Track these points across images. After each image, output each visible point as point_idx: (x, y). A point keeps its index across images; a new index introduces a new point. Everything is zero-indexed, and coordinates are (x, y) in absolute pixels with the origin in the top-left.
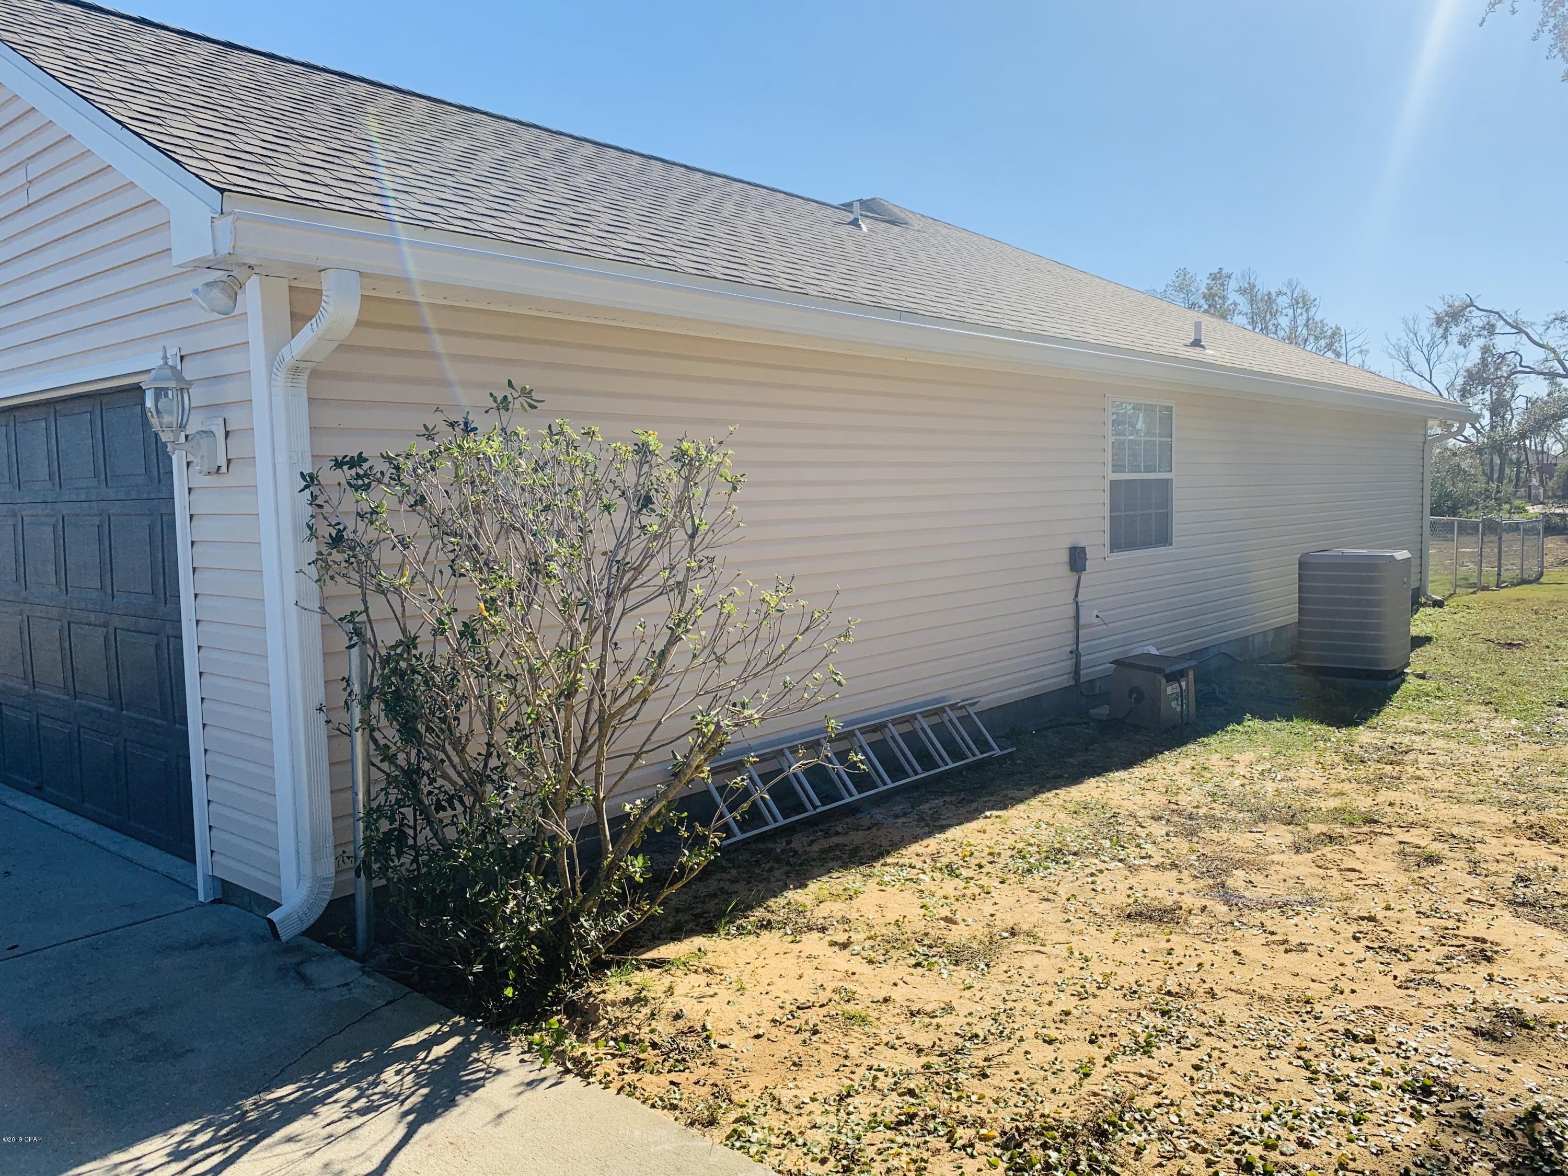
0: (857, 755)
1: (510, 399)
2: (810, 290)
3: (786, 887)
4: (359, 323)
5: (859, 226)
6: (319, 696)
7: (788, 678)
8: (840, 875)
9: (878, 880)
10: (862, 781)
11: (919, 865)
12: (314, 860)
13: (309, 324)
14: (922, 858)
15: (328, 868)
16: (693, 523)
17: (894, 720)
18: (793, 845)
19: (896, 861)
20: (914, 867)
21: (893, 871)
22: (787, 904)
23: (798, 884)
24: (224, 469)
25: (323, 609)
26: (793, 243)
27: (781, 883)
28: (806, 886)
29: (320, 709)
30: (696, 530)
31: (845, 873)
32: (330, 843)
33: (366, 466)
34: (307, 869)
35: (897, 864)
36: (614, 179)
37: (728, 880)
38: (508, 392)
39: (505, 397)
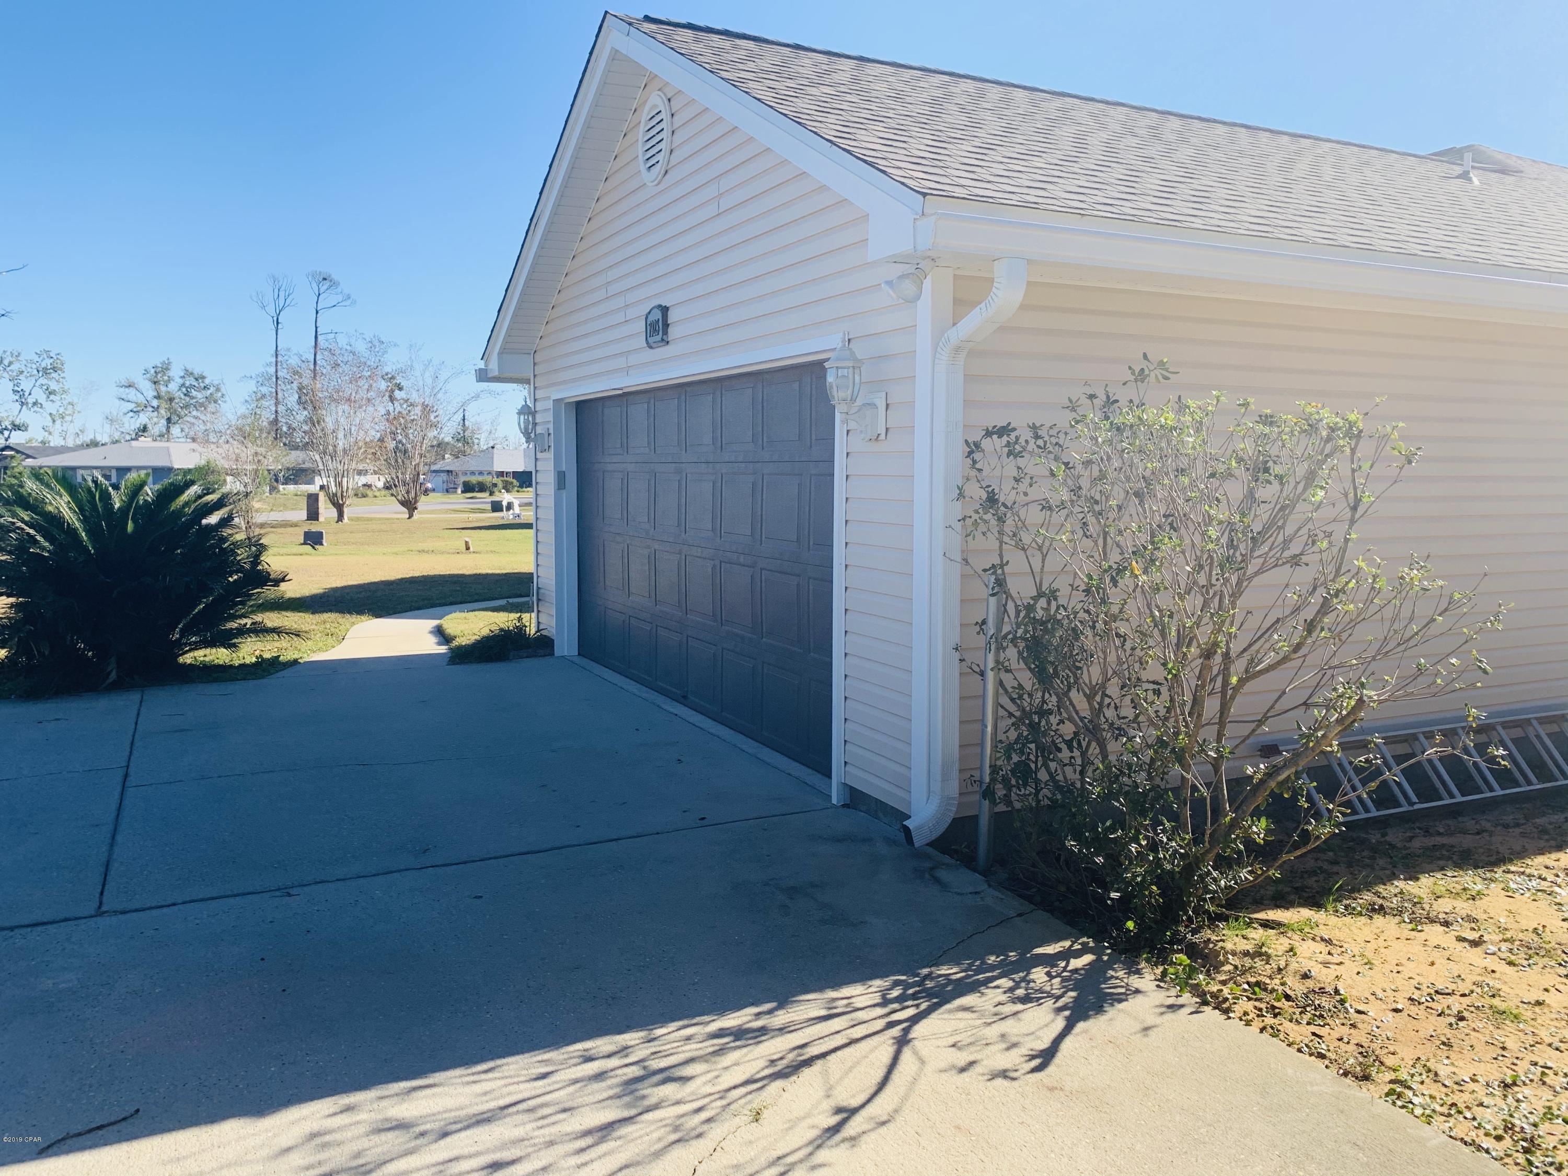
0: (1498, 749)
1: (1147, 372)
2: (1445, 253)
3: (1394, 877)
4: (1023, 307)
5: (1470, 180)
6: (956, 638)
7: (1423, 661)
8: (1456, 874)
9: (1502, 885)
10: (1504, 777)
11: (1551, 878)
12: (943, 781)
13: (978, 308)
14: (1554, 872)
15: (954, 788)
16: (1356, 495)
17: (1505, 722)
18: (1387, 838)
19: (1522, 870)
20: (1545, 879)
21: (1519, 879)
22: (1400, 893)
23: (1408, 877)
24: (883, 437)
25: (966, 561)
26: (1405, 203)
27: (1388, 872)
28: (1418, 879)
29: (957, 649)
30: (1358, 501)
31: (1461, 873)
32: (956, 767)
33: (1013, 435)
34: (937, 786)
35: (1523, 873)
36: (1210, 151)
37: (1327, 860)
38: (1144, 364)
39: (1142, 370)
